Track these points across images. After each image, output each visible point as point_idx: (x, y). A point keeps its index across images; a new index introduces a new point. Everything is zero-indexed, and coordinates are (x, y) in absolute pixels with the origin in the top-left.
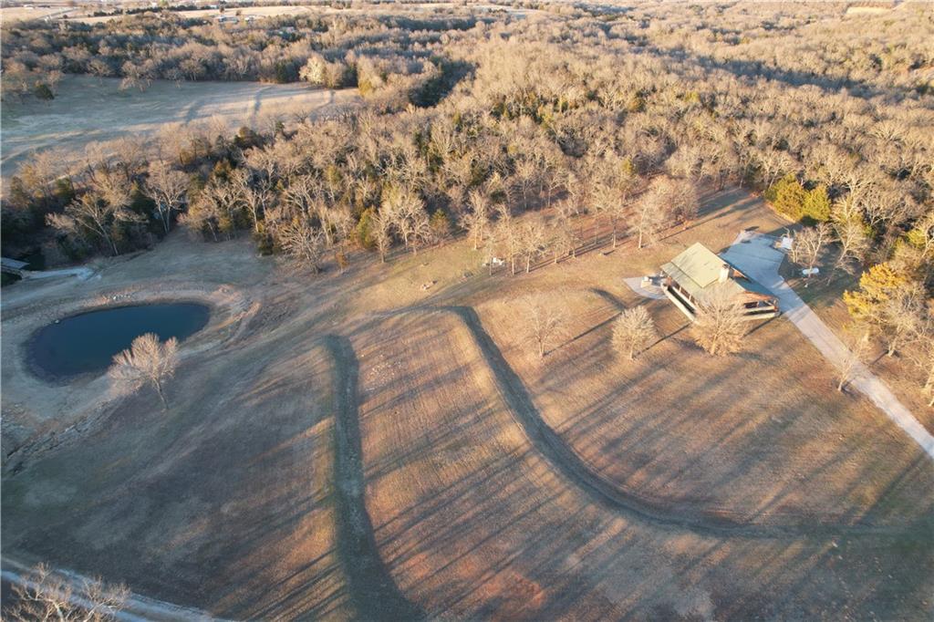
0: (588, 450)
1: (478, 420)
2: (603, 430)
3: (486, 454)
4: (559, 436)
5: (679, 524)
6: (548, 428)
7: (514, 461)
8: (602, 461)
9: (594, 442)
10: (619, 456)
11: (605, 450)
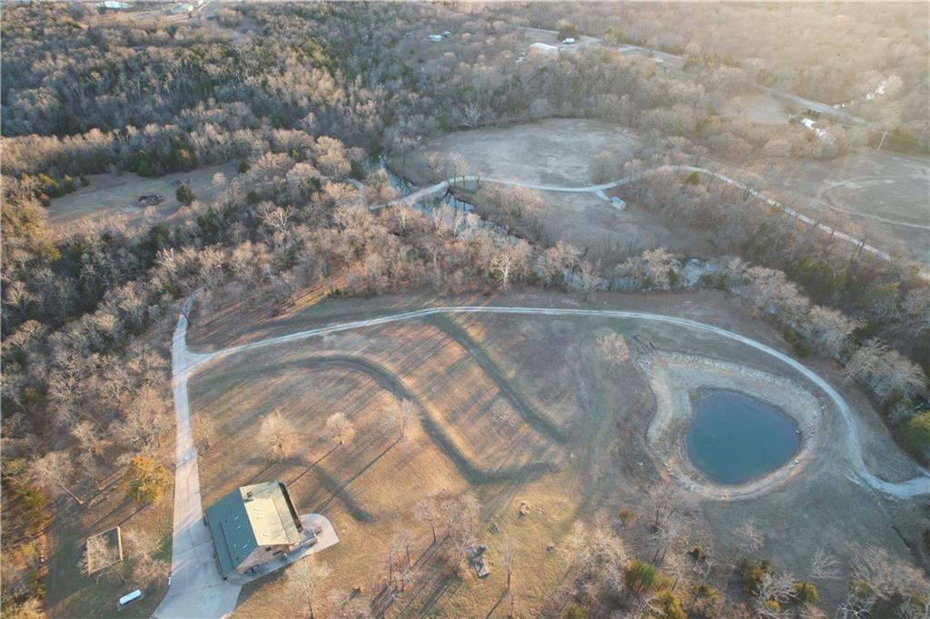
0: (368, 382)
1: (429, 389)
2: (361, 392)
3: (419, 373)
4: (384, 388)
5: (330, 360)
6: (390, 391)
7: (406, 371)
8: (360, 379)
9: (366, 385)
10: (353, 381)
11: (359, 383)
